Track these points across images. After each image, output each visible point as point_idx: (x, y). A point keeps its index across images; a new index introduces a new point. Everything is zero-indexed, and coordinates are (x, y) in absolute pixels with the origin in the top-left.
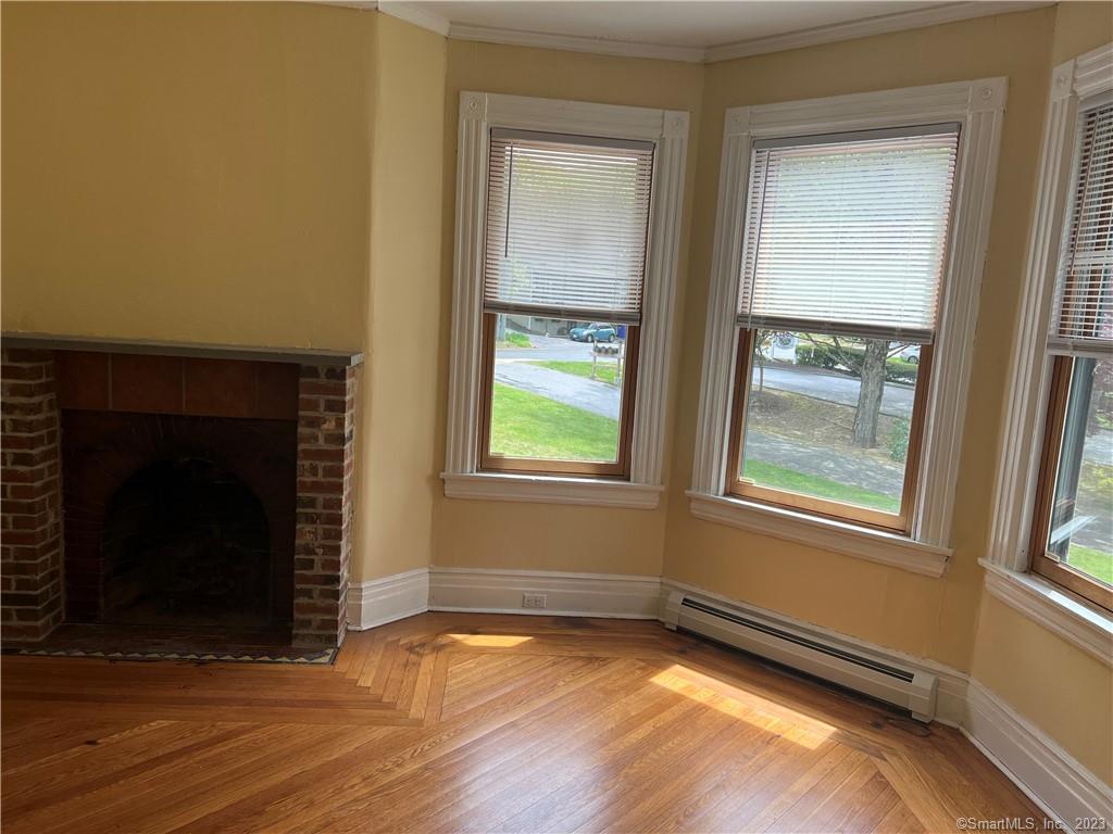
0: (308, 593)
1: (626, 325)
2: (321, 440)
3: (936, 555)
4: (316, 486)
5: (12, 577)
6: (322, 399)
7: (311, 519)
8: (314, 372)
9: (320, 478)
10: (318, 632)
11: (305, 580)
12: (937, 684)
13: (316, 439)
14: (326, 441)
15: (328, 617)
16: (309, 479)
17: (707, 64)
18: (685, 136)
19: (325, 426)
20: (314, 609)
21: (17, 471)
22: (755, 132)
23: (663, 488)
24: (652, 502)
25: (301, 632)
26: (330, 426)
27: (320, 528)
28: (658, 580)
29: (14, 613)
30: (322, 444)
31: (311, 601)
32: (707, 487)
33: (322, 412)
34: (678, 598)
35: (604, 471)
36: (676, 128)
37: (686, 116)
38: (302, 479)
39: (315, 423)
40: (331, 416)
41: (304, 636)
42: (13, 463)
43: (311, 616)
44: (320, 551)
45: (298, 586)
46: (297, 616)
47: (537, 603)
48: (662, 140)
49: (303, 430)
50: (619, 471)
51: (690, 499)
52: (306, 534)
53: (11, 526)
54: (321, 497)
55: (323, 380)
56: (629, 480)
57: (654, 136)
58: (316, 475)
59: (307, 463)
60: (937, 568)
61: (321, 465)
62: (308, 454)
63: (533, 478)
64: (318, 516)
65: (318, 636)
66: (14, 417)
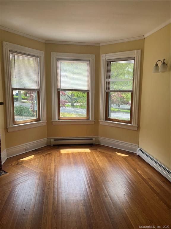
1: (37, 91)
3: (93, 121)
12: (95, 139)
17: (45, 43)
18: (44, 56)
22: (58, 57)
23: (47, 121)
24: (45, 124)
28: (47, 138)
32: (55, 119)
34: (52, 140)
35: (36, 120)
36: (42, 54)
37: (43, 52)
47: (28, 149)
48: (40, 56)
50: (39, 120)
51: (52, 122)
56: (40, 121)
57: (38, 55)
60: (93, 123)
63: (26, 124)
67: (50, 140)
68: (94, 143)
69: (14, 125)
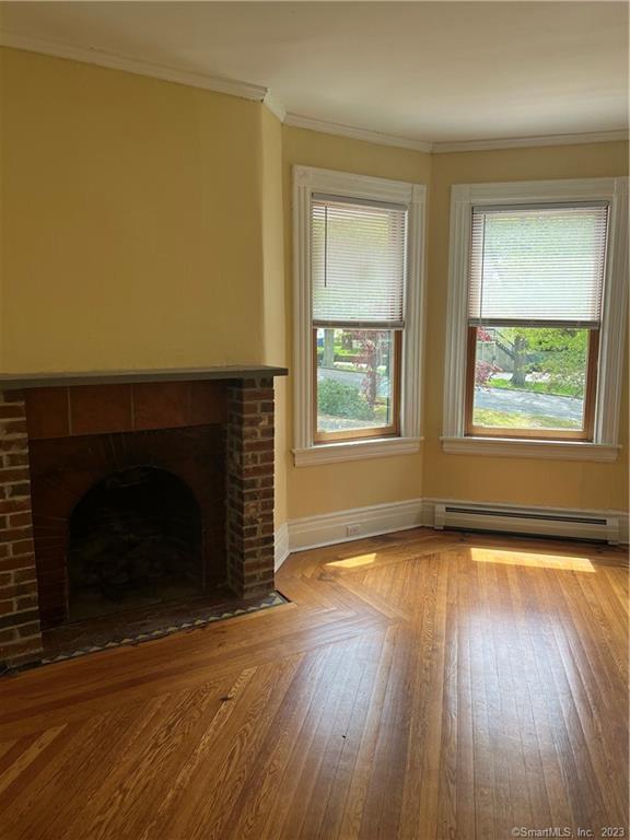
0: (253, 554)
1: (393, 330)
2: (259, 434)
3: (612, 450)
4: (257, 471)
5: (13, 599)
6: (259, 403)
7: (253, 497)
8: (252, 383)
9: (259, 464)
10: (261, 582)
11: (251, 544)
13: (256, 434)
14: (263, 434)
15: (267, 570)
16: (251, 466)
17: (432, 154)
18: (424, 202)
19: (261, 424)
20: (258, 566)
21: (14, 502)
22: (476, 200)
23: (422, 438)
24: (416, 447)
25: (250, 586)
26: (264, 423)
27: (260, 502)
28: (419, 500)
29: (17, 632)
30: (260, 438)
31: (256, 560)
32: (454, 432)
33: (259, 414)
34: (441, 509)
35: (385, 433)
36: (419, 195)
37: (424, 188)
38: (247, 467)
39: (254, 422)
40: (265, 416)
41: (252, 588)
42: (11, 495)
43: (255, 572)
44: (260, 520)
45: (246, 551)
46: (247, 574)
47: (355, 531)
48: (411, 203)
49: (247, 429)
50: (394, 431)
51: (442, 442)
52: (251, 509)
53: (11, 552)
54: (259, 479)
55: (258, 389)
56: (399, 436)
57: (406, 200)
58: (256, 462)
59: (250, 454)
60: (613, 457)
61: (259, 453)
62: (251, 447)
63: (351, 443)
64: (258, 493)
65: (261, 586)
66: (10, 453)
67: (434, 508)
68: (612, 539)
69: (316, 443)
